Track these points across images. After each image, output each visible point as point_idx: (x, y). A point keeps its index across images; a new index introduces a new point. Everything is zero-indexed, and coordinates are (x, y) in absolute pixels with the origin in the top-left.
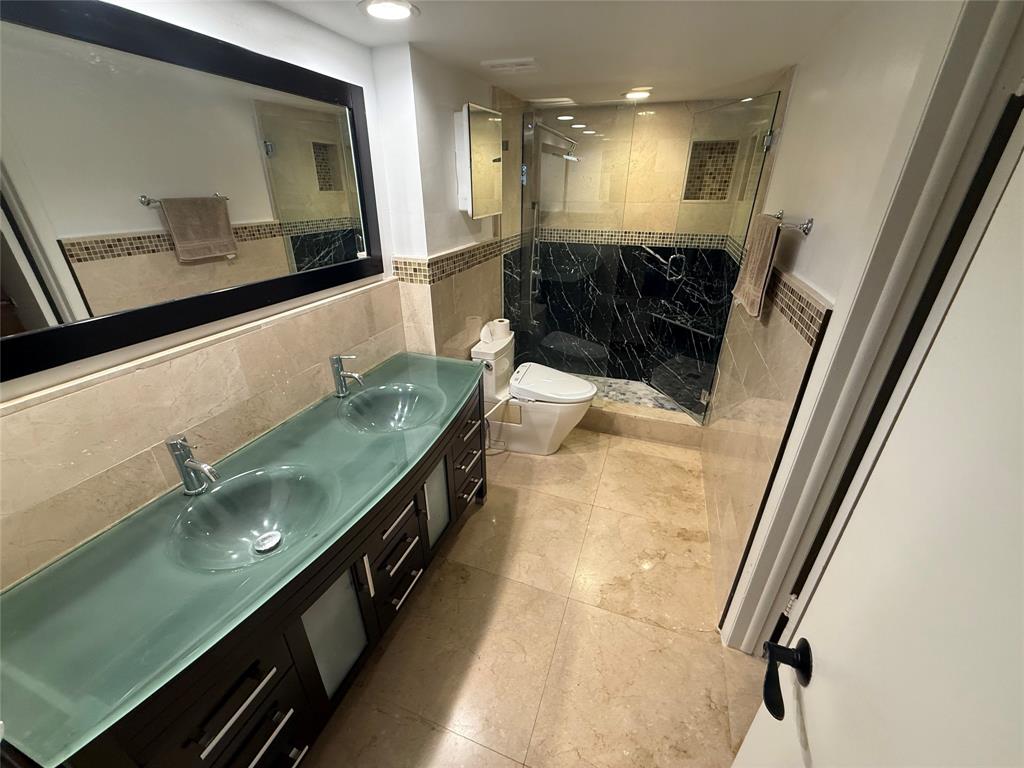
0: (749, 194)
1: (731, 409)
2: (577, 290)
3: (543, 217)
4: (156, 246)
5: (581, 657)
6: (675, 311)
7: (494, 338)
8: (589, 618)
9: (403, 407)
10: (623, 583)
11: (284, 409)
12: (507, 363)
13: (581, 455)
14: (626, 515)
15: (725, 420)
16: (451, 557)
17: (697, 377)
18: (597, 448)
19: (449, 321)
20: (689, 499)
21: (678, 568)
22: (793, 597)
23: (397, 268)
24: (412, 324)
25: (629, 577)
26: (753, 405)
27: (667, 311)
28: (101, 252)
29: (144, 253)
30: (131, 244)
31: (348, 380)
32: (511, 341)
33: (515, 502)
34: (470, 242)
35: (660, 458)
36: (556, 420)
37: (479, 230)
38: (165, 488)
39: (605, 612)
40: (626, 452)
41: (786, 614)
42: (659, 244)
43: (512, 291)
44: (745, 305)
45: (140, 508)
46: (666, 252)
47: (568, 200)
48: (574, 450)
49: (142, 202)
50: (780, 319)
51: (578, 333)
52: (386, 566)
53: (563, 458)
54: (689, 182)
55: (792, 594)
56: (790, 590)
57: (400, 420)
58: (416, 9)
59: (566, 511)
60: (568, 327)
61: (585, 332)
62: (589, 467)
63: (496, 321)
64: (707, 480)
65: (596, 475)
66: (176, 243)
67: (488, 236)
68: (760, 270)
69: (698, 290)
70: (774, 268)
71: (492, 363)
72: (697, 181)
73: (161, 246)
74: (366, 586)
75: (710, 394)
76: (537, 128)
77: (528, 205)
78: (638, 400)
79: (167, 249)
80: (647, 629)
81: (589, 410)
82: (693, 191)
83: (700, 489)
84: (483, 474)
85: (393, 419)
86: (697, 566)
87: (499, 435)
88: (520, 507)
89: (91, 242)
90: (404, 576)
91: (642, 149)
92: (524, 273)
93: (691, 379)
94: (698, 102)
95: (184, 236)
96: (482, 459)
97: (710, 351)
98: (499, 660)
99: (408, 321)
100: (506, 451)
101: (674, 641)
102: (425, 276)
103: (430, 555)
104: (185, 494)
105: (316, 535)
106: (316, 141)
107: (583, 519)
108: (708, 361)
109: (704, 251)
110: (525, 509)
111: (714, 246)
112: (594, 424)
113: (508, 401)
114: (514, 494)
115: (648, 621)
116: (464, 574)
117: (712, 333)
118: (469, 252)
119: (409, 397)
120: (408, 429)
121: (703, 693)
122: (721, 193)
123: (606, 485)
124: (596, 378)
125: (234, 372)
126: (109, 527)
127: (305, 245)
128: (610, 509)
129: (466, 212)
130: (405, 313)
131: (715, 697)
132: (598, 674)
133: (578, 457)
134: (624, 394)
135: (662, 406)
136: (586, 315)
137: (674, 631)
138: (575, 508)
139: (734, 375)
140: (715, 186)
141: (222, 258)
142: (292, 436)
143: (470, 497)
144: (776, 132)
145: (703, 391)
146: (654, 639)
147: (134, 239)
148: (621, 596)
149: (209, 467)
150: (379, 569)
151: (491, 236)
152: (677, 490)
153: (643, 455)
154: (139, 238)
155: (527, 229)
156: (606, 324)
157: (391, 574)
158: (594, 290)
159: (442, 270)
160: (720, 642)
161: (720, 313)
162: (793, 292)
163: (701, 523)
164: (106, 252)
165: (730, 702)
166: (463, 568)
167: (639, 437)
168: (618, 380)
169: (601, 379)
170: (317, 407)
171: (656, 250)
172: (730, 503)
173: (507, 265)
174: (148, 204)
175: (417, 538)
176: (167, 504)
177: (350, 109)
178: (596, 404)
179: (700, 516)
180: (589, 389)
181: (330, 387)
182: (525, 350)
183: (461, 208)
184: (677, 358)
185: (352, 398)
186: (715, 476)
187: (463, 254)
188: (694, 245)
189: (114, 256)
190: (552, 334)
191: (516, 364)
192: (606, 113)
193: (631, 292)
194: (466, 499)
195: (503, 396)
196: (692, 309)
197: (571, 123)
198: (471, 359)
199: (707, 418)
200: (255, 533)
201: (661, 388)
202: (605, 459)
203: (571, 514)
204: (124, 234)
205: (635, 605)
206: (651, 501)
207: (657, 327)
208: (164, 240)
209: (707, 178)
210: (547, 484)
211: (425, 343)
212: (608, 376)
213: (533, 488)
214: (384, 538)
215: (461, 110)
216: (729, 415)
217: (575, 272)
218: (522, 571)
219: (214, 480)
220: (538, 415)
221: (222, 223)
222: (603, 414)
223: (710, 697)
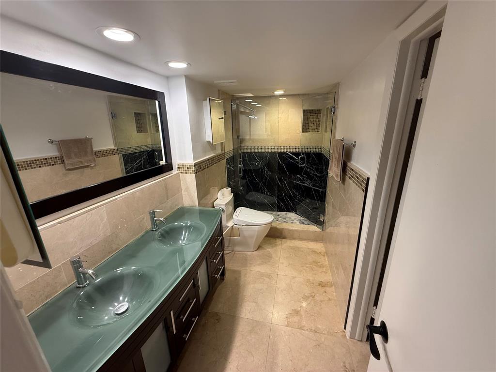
0: (329, 130)
1: (335, 222)
2: (259, 173)
3: (242, 141)
4: (55, 162)
5: (281, 354)
6: (304, 179)
7: (224, 197)
8: (283, 332)
9: (185, 233)
10: (296, 312)
11: (127, 239)
12: (231, 208)
13: (269, 250)
14: (294, 278)
15: (332, 227)
16: (210, 309)
17: (316, 209)
18: (276, 246)
19: (203, 190)
20: (322, 266)
21: (321, 301)
22: (375, 308)
23: (179, 168)
24: (186, 193)
25: (299, 309)
26: (343, 219)
27: (300, 180)
28: (25, 167)
29: (48, 166)
30: (42, 162)
31: (157, 222)
32: (232, 198)
33: (240, 277)
34: (212, 154)
35: (305, 248)
36: (256, 233)
37: (215, 149)
38: (66, 285)
39: (291, 329)
40: (290, 246)
41: (373, 317)
42: (294, 151)
43: (231, 174)
44: (334, 176)
45: (53, 297)
46: (297, 154)
47: (251, 134)
48: (265, 247)
49: (49, 142)
50: (350, 182)
51: (262, 191)
52: (180, 316)
53: (260, 252)
54: (303, 125)
55: (374, 306)
56: (373, 305)
57: (184, 239)
58: (189, 64)
59: (265, 278)
60: (257, 189)
61: (265, 191)
62: (274, 255)
63: (225, 189)
64: (328, 257)
65: (277, 259)
66: (65, 159)
67: (219, 151)
68: (339, 161)
69: (312, 170)
70: (344, 161)
71: (224, 208)
72: (307, 125)
73: (57, 162)
74: (171, 328)
75: (324, 216)
76: (237, 105)
77: (235, 137)
78: (292, 221)
79: (60, 164)
80: (311, 335)
81: (271, 228)
82: (305, 129)
83: (325, 261)
84: (223, 264)
85: (181, 239)
86: (330, 299)
87: (229, 244)
88: (243, 278)
89: (20, 162)
90: (189, 322)
91: (283, 113)
92: (235, 166)
93: (315, 210)
94: (303, 95)
95: (69, 157)
96: (223, 256)
97: (322, 197)
98: (240, 362)
99: (185, 191)
100: (233, 251)
101: (325, 340)
102: (193, 171)
103: (201, 309)
104: (77, 287)
105: (150, 301)
106: (135, 112)
107: (274, 282)
108: (321, 201)
109: (313, 153)
110: (245, 280)
111: (317, 151)
112: (274, 234)
113: (233, 226)
114: (239, 272)
115: (311, 330)
116: (217, 317)
117: (321, 188)
118: (211, 159)
119: (188, 228)
120: (188, 244)
121: (342, 364)
122: (317, 129)
123: (282, 263)
124: (271, 212)
125: (104, 222)
126: (36, 309)
127: (129, 158)
128: (286, 275)
129: (210, 142)
130: (183, 188)
131: (348, 366)
132: (290, 362)
133: (268, 251)
134: (285, 219)
135: (303, 223)
136: (264, 184)
137: (324, 334)
138: (269, 276)
139: (334, 207)
140: (314, 127)
141: (87, 166)
142: (131, 252)
143: (218, 276)
144: (336, 106)
145: (321, 215)
146: (315, 339)
147: (44, 159)
148: (296, 319)
149: (92, 271)
150: (177, 318)
151: (220, 151)
152: (316, 263)
153: (298, 248)
154: (46, 159)
155: (236, 147)
156: (274, 187)
157: (183, 320)
158: (267, 172)
159: (200, 168)
160: (345, 336)
161: (323, 180)
162: (353, 170)
163: (328, 277)
164: (28, 166)
165: (355, 367)
166: (217, 314)
167: (294, 239)
168: (282, 213)
169: (274, 213)
170: (143, 236)
171: (293, 154)
172: (340, 267)
173: (228, 163)
174: (52, 143)
175: (195, 300)
176: (67, 294)
177: (158, 101)
178: (274, 224)
179: (327, 274)
180: (270, 218)
181: (148, 225)
182: (239, 201)
183: (207, 140)
184: (307, 201)
185: (160, 230)
186: (332, 254)
187: (209, 160)
188: (309, 151)
189: (32, 168)
190: (250, 193)
191: (235, 208)
192: (266, 99)
193: (284, 172)
194: (217, 277)
195: (230, 224)
196: (311, 178)
197: (251, 102)
198: (214, 207)
199: (324, 227)
200: (116, 304)
201: (302, 215)
202: (280, 250)
203: (267, 279)
204: (38, 157)
205: (304, 323)
206: (304, 269)
207: (297, 187)
208: (59, 159)
209: (310, 124)
210: (254, 266)
211: (193, 201)
212: (278, 211)
213: (248, 268)
214: (180, 300)
215: (206, 100)
216: (334, 225)
217: (258, 164)
218: (247, 312)
219: (94, 278)
220: (247, 232)
221: (89, 150)
222: (277, 229)
223: (345, 366)
